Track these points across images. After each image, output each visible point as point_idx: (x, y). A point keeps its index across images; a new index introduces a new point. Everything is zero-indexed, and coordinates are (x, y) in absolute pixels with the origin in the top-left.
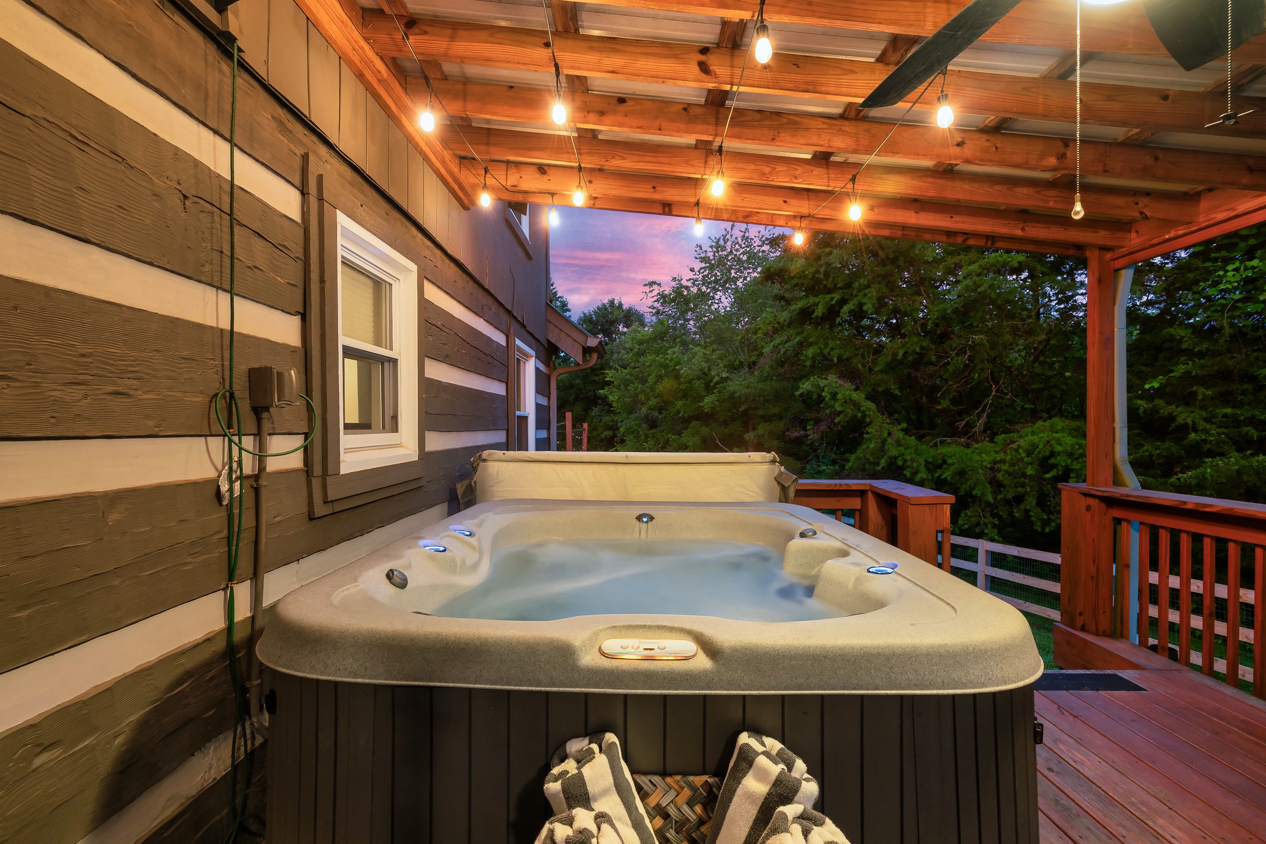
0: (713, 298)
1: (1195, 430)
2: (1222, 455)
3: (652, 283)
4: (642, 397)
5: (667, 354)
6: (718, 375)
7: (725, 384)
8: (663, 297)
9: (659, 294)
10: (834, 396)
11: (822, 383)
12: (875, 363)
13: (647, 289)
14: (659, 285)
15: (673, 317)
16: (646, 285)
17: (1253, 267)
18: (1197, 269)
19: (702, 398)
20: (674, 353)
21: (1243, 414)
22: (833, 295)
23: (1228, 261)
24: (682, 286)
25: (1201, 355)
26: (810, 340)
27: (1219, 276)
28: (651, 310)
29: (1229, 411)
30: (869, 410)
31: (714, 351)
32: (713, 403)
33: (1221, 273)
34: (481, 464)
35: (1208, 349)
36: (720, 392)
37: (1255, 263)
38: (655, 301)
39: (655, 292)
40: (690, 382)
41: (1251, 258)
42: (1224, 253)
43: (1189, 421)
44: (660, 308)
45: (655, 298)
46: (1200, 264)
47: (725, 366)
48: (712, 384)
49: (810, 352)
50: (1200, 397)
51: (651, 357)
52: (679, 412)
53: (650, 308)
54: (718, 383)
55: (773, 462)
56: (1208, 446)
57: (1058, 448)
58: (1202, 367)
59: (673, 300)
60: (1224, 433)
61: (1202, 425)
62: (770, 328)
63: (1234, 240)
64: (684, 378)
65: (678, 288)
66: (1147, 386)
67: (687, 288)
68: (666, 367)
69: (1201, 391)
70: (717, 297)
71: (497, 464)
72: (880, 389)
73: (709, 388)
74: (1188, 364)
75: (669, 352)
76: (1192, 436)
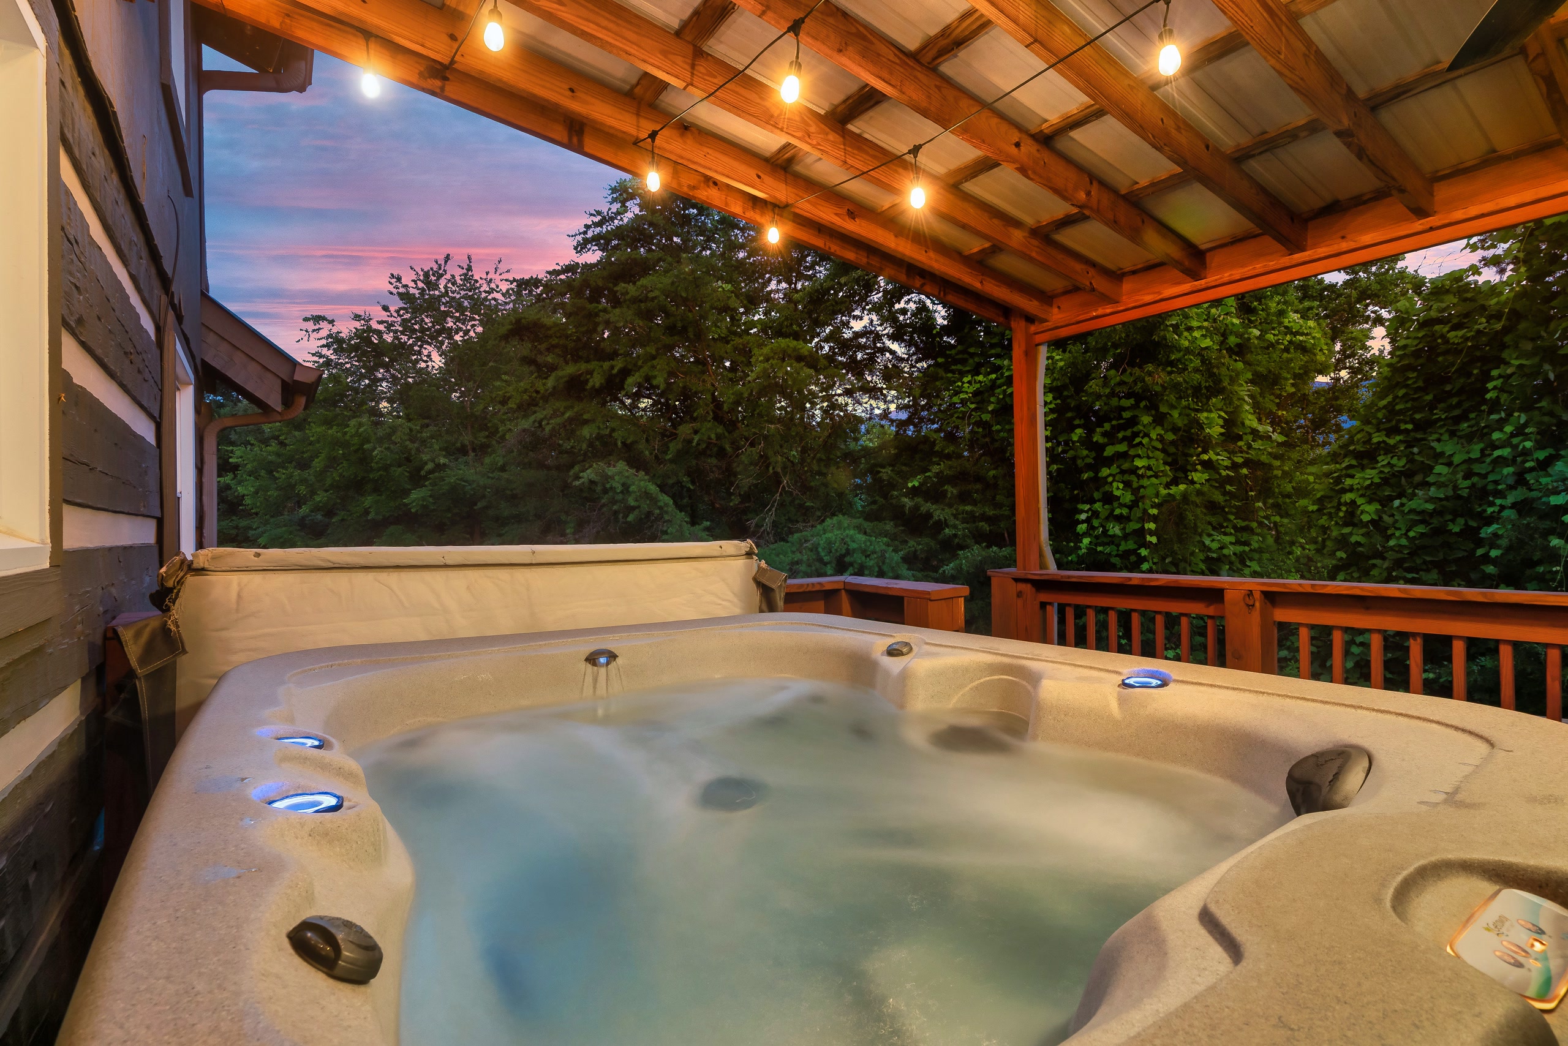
0: (420, 353)
1: (947, 526)
3: (318, 319)
4: (302, 489)
5: (348, 426)
6: (433, 461)
7: (442, 474)
8: (336, 342)
9: (330, 336)
10: (626, 488)
11: (611, 471)
12: (665, 449)
13: (310, 326)
14: (332, 322)
15: (354, 373)
16: (306, 319)
17: (980, 382)
18: (942, 378)
19: (406, 493)
20: (360, 425)
21: (978, 510)
22: (613, 363)
23: (962, 374)
24: (369, 329)
25: (948, 457)
26: (585, 417)
27: (958, 386)
28: (316, 359)
29: (968, 508)
30: (666, 505)
31: (422, 426)
32: (423, 499)
33: (960, 384)
34: (191, 580)
35: (953, 452)
36: (434, 484)
37: (981, 378)
38: (323, 346)
39: (324, 333)
40: (386, 468)
41: (978, 374)
42: (959, 367)
43: (942, 517)
44: (333, 357)
45: (324, 342)
46: (944, 375)
47: (441, 449)
48: (423, 473)
49: (586, 432)
50: (949, 495)
51: (318, 430)
52: (367, 512)
53: (313, 355)
54: (431, 472)
55: (749, 554)
56: (957, 540)
58: (950, 467)
59: (356, 348)
60: (967, 528)
61: (952, 521)
62: (526, 397)
63: (966, 356)
64: (377, 463)
65: (364, 331)
66: (910, 485)
67: (379, 333)
68: (345, 445)
69: (951, 490)
70: (425, 352)
71: (235, 579)
72: (671, 482)
73: (417, 478)
74: (940, 464)
75: (352, 423)
76: (947, 531)
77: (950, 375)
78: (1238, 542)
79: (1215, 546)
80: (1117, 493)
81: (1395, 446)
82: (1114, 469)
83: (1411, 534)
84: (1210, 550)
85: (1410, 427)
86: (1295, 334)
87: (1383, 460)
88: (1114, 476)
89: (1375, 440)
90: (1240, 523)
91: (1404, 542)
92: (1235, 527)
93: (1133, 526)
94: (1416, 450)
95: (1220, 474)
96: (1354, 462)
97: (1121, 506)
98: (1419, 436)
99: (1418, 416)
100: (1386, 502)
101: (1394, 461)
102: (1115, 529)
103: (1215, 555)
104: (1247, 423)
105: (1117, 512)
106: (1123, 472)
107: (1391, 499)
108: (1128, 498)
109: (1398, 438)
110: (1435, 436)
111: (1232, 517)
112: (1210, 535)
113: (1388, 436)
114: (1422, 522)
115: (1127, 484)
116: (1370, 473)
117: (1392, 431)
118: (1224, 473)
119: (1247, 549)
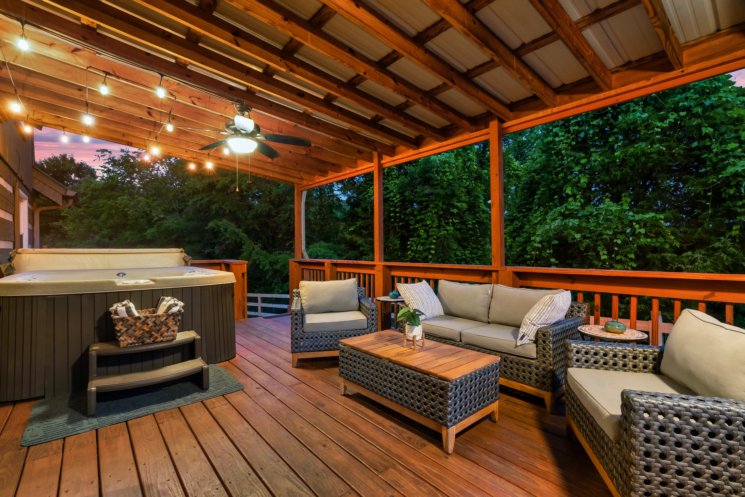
0: (153, 167)
1: (362, 246)
2: (368, 255)
3: (103, 151)
4: (95, 228)
5: (117, 200)
6: (157, 216)
7: (162, 222)
8: (113, 161)
9: (110, 158)
10: (226, 230)
11: (220, 223)
12: (248, 214)
13: (100, 153)
14: (110, 152)
15: (122, 175)
16: (98, 151)
19: (145, 230)
20: (123, 200)
22: (226, 178)
24: (129, 156)
26: (214, 200)
28: (103, 169)
30: (244, 237)
31: (154, 200)
32: (153, 233)
34: (17, 255)
35: (365, 217)
36: (158, 227)
38: (107, 163)
39: (107, 157)
40: (136, 219)
43: (360, 243)
44: (111, 168)
45: (107, 161)
47: (162, 211)
48: (153, 221)
49: (214, 207)
50: (364, 234)
51: (103, 201)
52: (127, 239)
53: (102, 167)
54: (157, 221)
55: (182, 252)
57: (319, 254)
59: (122, 164)
61: (364, 244)
62: (191, 191)
64: (131, 217)
65: (126, 157)
66: (350, 230)
67: (134, 158)
68: (116, 208)
70: (156, 167)
71: (28, 255)
72: (250, 227)
73: (150, 224)
74: (360, 222)
75: (119, 199)
76: (361, 248)
77: (366, 186)
78: (471, 253)
79: (460, 254)
80: (421, 234)
81: (520, 218)
82: (420, 225)
83: (518, 250)
84: (458, 256)
85: (525, 210)
87: (515, 222)
88: (421, 227)
89: (514, 215)
90: (474, 246)
91: (515, 253)
92: (472, 248)
93: (427, 247)
94: (525, 219)
95: (467, 227)
96: (509, 223)
97: (422, 239)
98: (526, 213)
99: (527, 207)
100: (514, 239)
101: (518, 223)
102: (420, 248)
103: (460, 258)
104: (481, 207)
105: (421, 241)
106: (423, 226)
107: (516, 237)
108: (425, 236)
109: (521, 214)
110: (531, 214)
111: (471, 244)
112: (460, 250)
113: (518, 213)
114: (521, 245)
115: (425, 231)
116: (511, 227)
117: (520, 212)
118: (469, 226)
119: (475, 256)
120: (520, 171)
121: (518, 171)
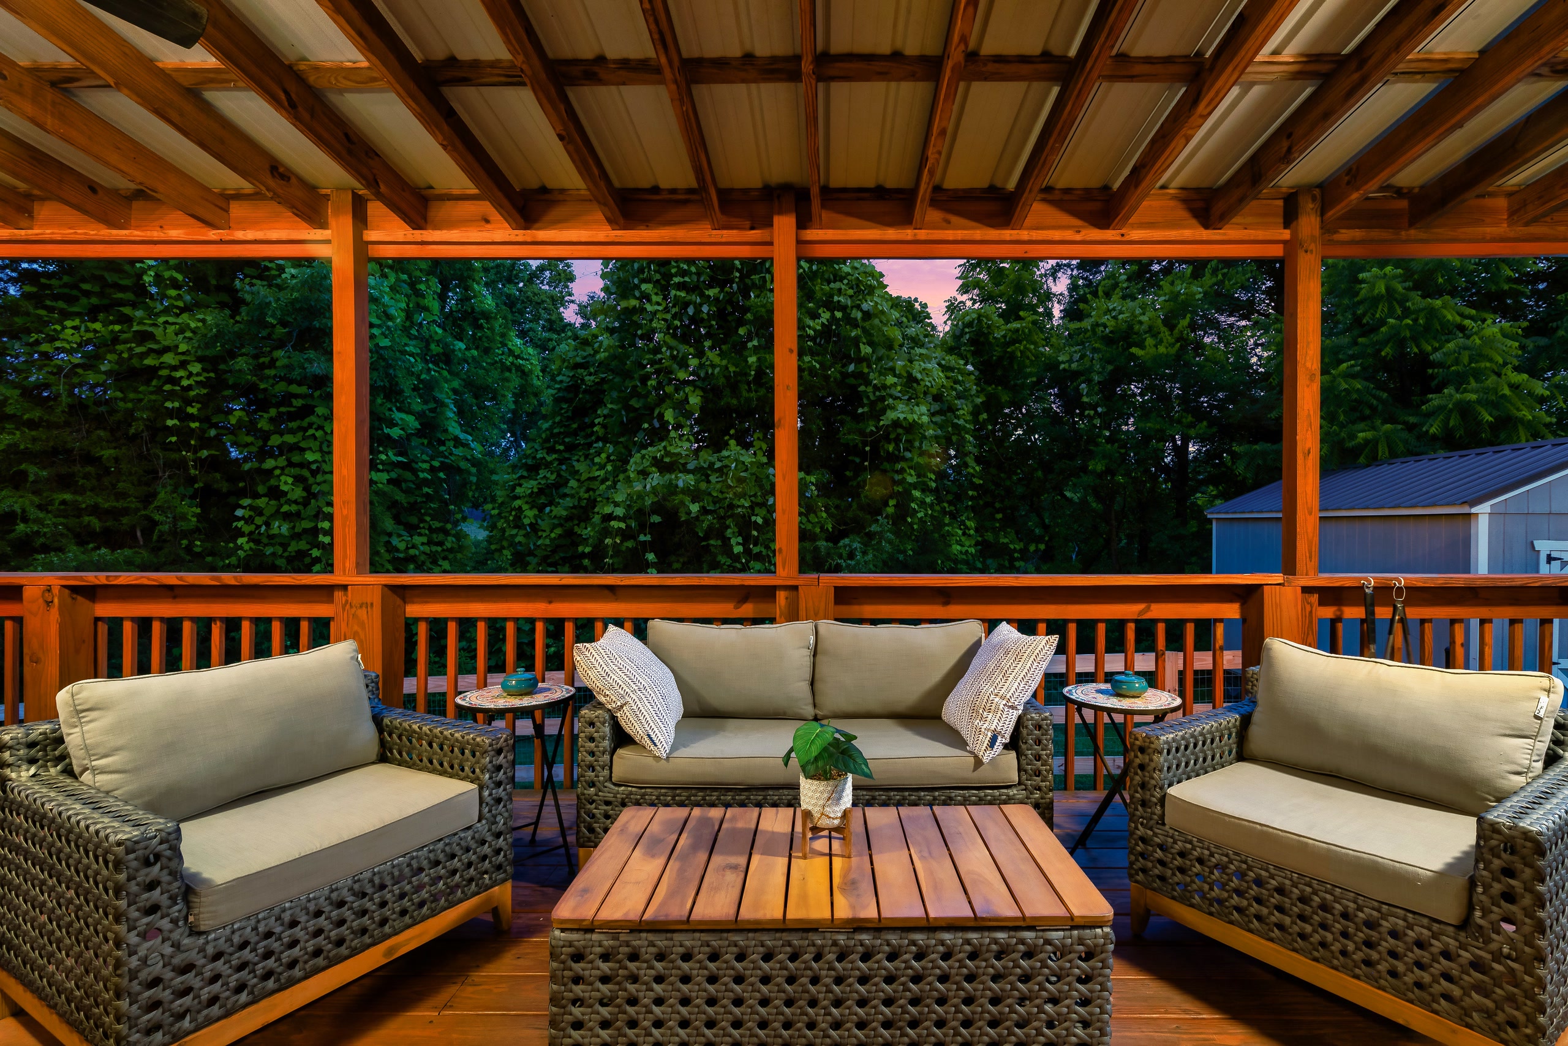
1: (25, 520)
17: (95, 331)
18: (28, 314)
21: (87, 500)
23: (66, 315)
25: (32, 424)
27: (55, 330)
29: (67, 497)
33: (58, 327)
35: (40, 418)
37: (97, 326)
41: (94, 320)
42: (61, 304)
43: (17, 508)
46: (31, 310)
50: (31, 478)
56: (42, 540)
58: (34, 440)
60: (61, 524)
61: (33, 513)
63: (75, 292)
69: (33, 470)
74: (14, 434)
76: (21, 527)
77: (42, 312)
78: (430, 543)
79: (402, 546)
80: (284, 488)
81: (551, 463)
82: (282, 461)
83: (553, 535)
84: (397, 550)
85: (562, 448)
86: (518, 357)
87: (542, 473)
88: (282, 469)
89: (539, 456)
90: (436, 524)
91: (547, 542)
92: (430, 529)
93: (307, 524)
94: (564, 467)
95: (417, 476)
96: (525, 474)
97: (289, 502)
98: (567, 455)
99: (567, 440)
100: (541, 509)
101: (548, 475)
102: (282, 528)
103: (401, 555)
104: (450, 429)
105: (285, 508)
106: (291, 464)
107: (545, 506)
108: (298, 493)
109: (554, 456)
110: (576, 458)
111: (428, 519)
112: (399, 536)
113: (548, 454)
114: (561, 525)
115: (299, 479)
116: (533, 483)
117: (551, 450)
118: (421, 475)
119: (439, 549)
120: (527, 360)
121: (523, 359)
